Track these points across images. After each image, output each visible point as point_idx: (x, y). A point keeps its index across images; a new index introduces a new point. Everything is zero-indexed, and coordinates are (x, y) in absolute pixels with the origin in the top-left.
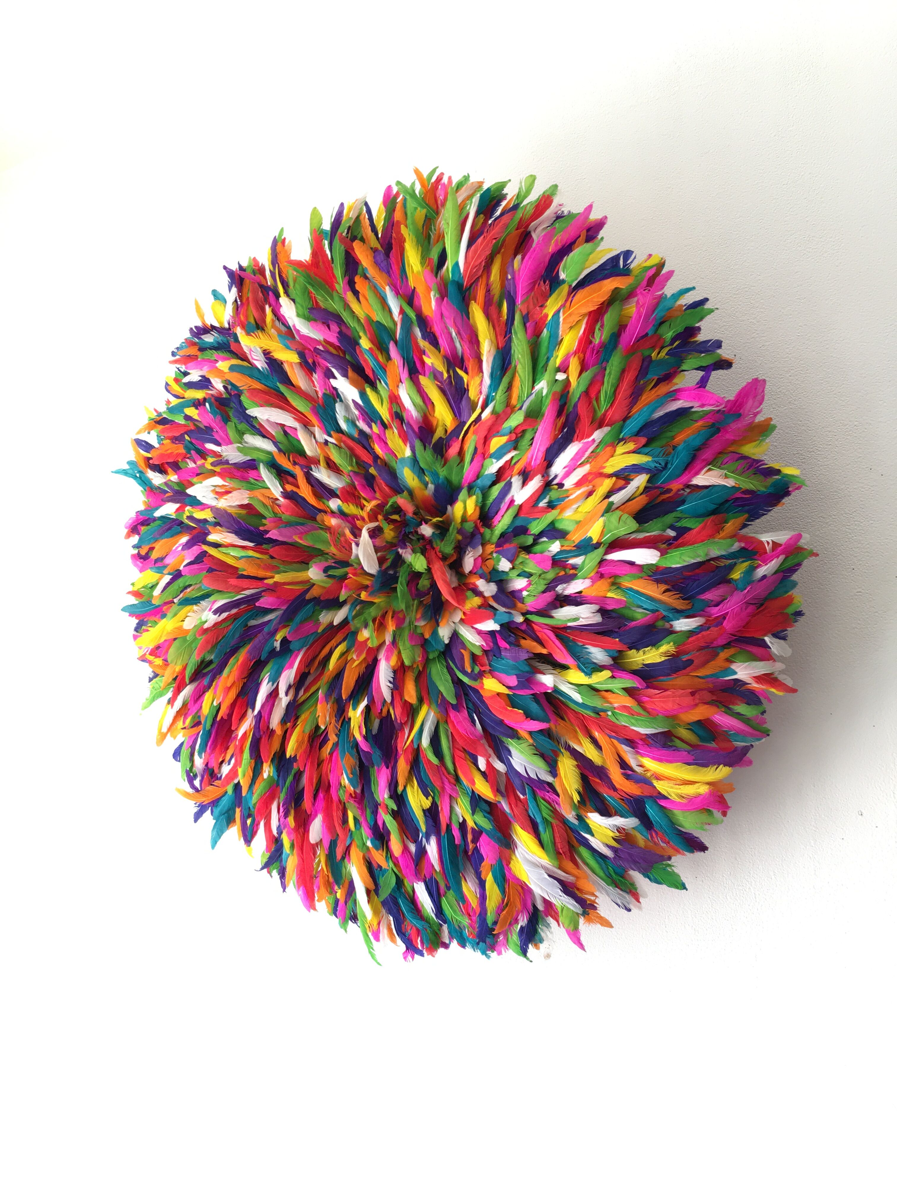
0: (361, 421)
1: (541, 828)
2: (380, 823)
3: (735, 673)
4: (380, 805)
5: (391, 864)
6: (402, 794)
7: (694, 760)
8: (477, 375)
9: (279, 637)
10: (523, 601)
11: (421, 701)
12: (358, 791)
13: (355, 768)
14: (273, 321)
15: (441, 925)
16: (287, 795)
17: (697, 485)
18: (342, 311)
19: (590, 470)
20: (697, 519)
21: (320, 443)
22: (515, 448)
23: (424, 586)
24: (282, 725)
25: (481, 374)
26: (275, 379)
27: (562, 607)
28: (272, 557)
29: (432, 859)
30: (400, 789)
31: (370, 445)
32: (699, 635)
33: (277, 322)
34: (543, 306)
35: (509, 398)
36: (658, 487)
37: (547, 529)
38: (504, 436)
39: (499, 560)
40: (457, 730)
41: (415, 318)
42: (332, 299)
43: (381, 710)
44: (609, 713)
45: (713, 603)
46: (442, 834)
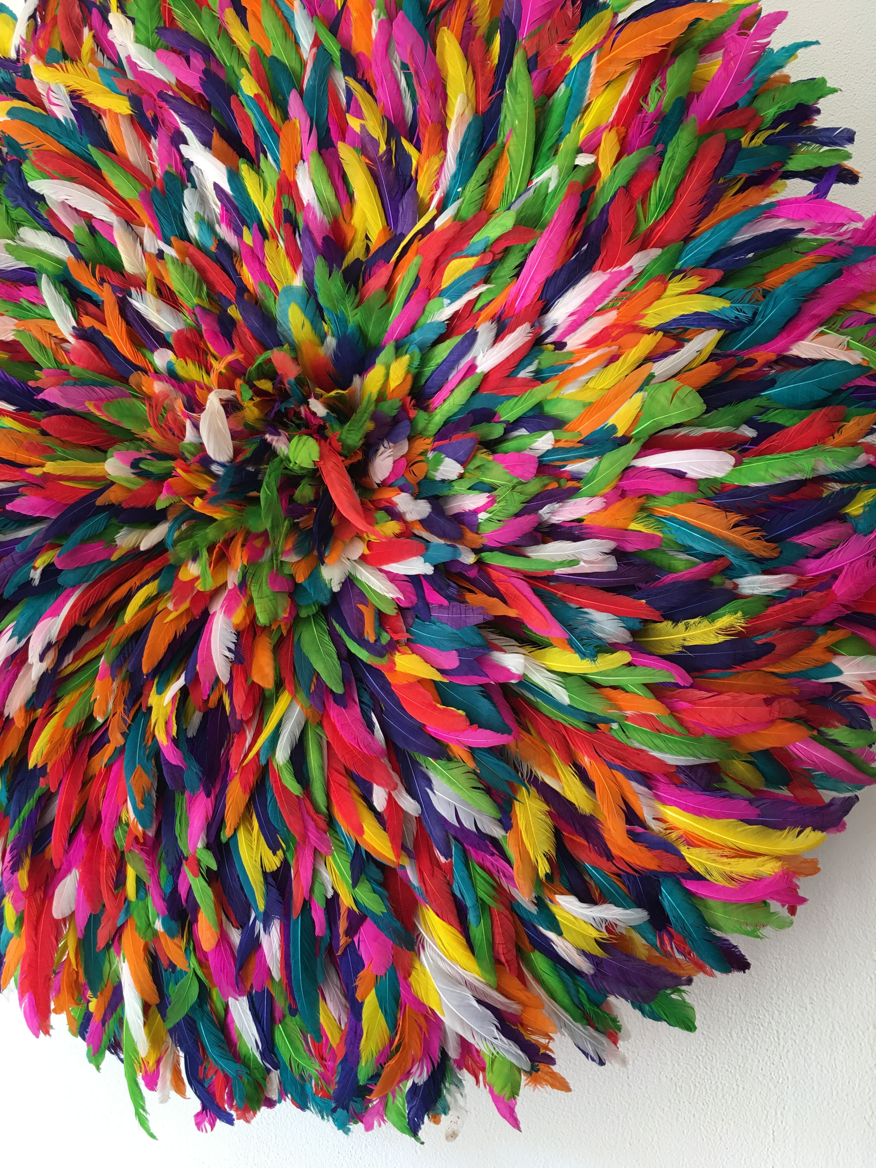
0: (223, 226)
1: (472, 917)
2: (183, 891)
3: (839, 672)
4: (186, 859)
5: (194, 962)
6: (227, 843)
7: (759, 816)
8: (437, 153)
9: (41, 562)
10: (478, 529)
11: (279, 685)
12: (151, 833)
13: (149, 794)
14: (93, 53)
15: (269, 1071)
16: (20, 832)
17: (798, 358)
18: (214, 38)
19: (616, 320)
20: (796, 412)
21: (150, 254)
22: (486, 280)
23: (303, 497)
24: (26, 712)
25: (443, 152)
26: (86, 139)
27: (545, 542)
28: (44, 433)
29: (268, 960)
30: (225, 835)
31: (234, 266)
32: (788, 603)
33: (100, 54)
34: (565, 43)
35: (486, 196)
36: (733, 355)
37: (531, 414)
38: (472, 256)
39: (439, 462)
40: (340, 739)
41: (338, 54)
42: (199, 18)
43: (209, 696)
44: (615, 726)
45: (815, 552)
46: (294, 916)
